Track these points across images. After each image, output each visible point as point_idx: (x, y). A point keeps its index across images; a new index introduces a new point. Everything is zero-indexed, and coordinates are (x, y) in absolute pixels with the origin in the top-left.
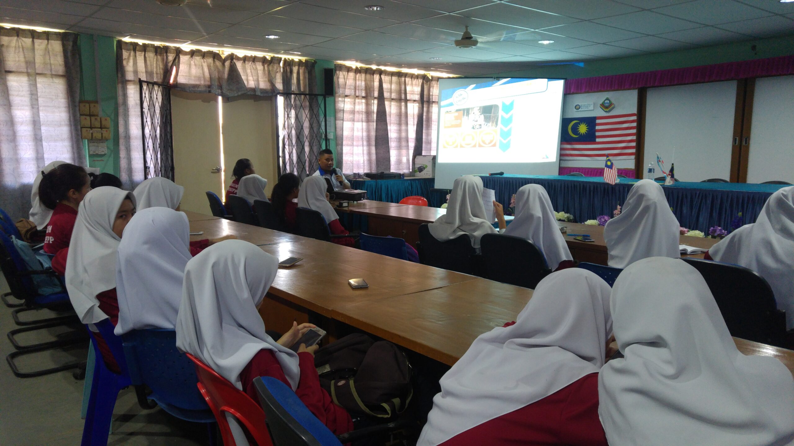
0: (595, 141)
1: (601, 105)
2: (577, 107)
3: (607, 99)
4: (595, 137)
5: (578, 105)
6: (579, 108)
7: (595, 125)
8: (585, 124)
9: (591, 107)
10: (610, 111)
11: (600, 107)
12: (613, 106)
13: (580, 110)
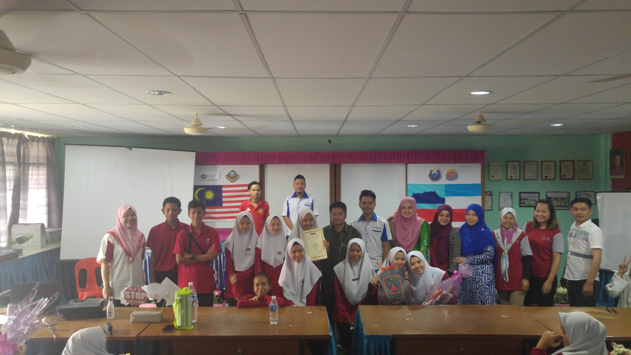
0: (222, 205)
1: (226, 175)
2: (203, 176)
3: (232, 171)
4: (222, 202)
5: (204, 175)
6: (205, 178)
7: (222, 192)
8: (211, 191)
9: (217, 177)
10: (235, 181)
11: (226, 177)
12: (238, 177)
13: (206, 179)
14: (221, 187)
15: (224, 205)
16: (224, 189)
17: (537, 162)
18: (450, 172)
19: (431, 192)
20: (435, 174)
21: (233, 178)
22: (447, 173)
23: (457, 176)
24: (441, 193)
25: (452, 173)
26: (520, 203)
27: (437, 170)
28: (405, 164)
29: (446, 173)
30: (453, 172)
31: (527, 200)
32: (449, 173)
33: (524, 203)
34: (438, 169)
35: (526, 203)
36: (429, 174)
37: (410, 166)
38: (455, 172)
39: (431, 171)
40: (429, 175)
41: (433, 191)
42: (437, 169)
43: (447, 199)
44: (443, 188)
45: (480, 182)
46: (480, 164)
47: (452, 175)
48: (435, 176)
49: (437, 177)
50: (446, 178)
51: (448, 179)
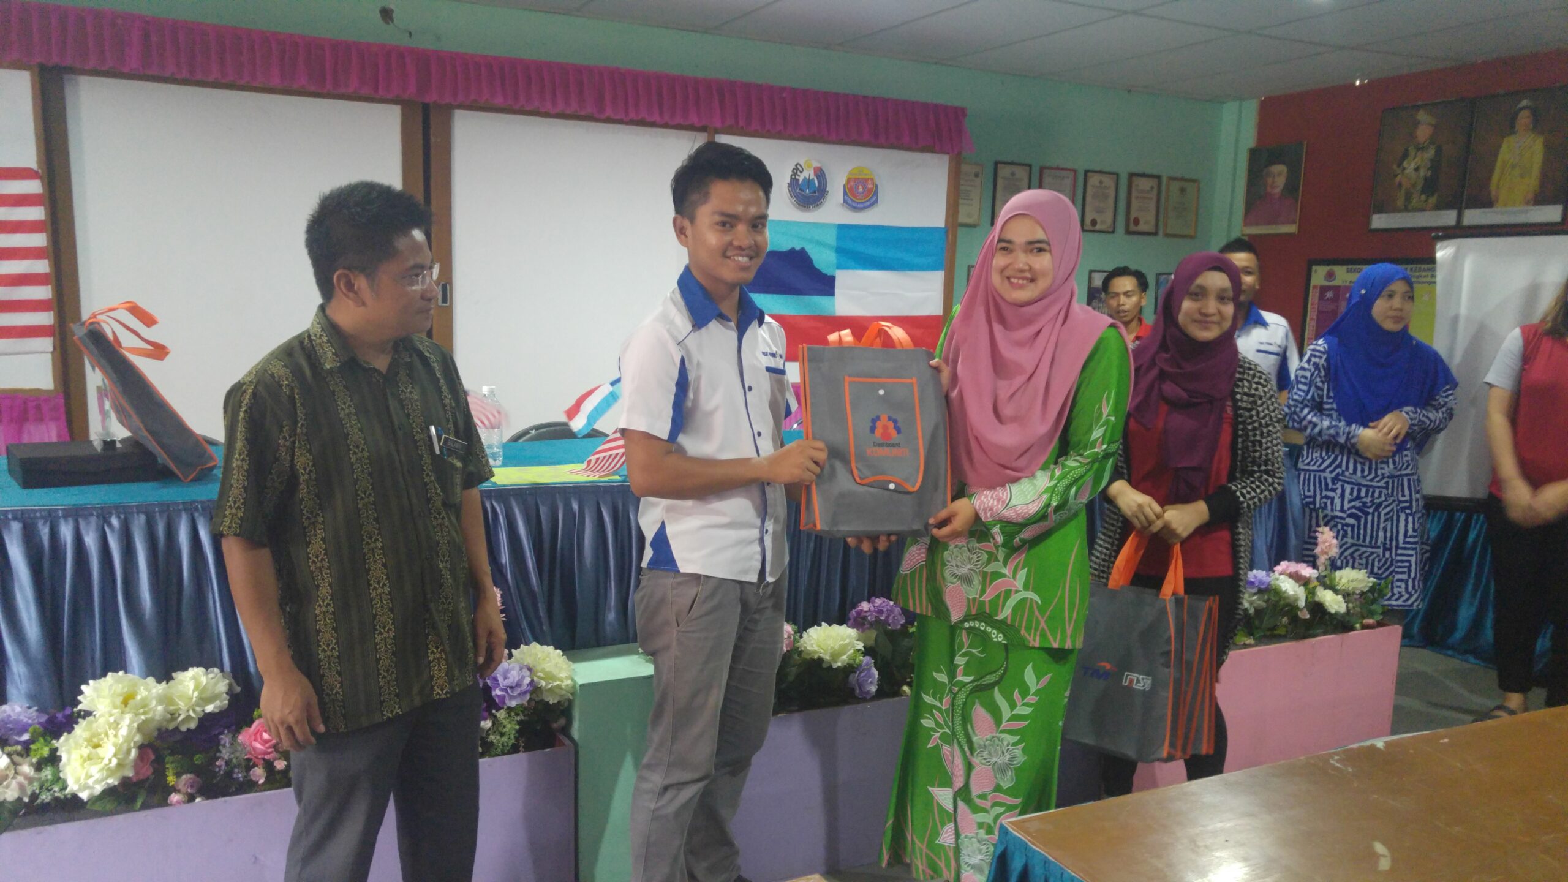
17: (1075, 171)
18: (855, 179)
19: (792, 252)
20: (809, 182)
22: (849, 180)
23: (876, 193)
24: (823, 259)
25: (864, 182)
27: (815, 169)
29: (844, 181)
30: (866, 180)
32: (852, 183)
34: (819, 165)
36: (788, 180)
38: (871, 179)
39: (797, 169)
40: (790, 185)
41: (798, 248)
42: (816, 164)
43: (844, 279)
44: (831, 238)
45: (943, 225)
46: (946, 158)
47: (861, 190)
48: (808, 191)
49: (815, 192)
50: (842, 201)
51: (849, 205)
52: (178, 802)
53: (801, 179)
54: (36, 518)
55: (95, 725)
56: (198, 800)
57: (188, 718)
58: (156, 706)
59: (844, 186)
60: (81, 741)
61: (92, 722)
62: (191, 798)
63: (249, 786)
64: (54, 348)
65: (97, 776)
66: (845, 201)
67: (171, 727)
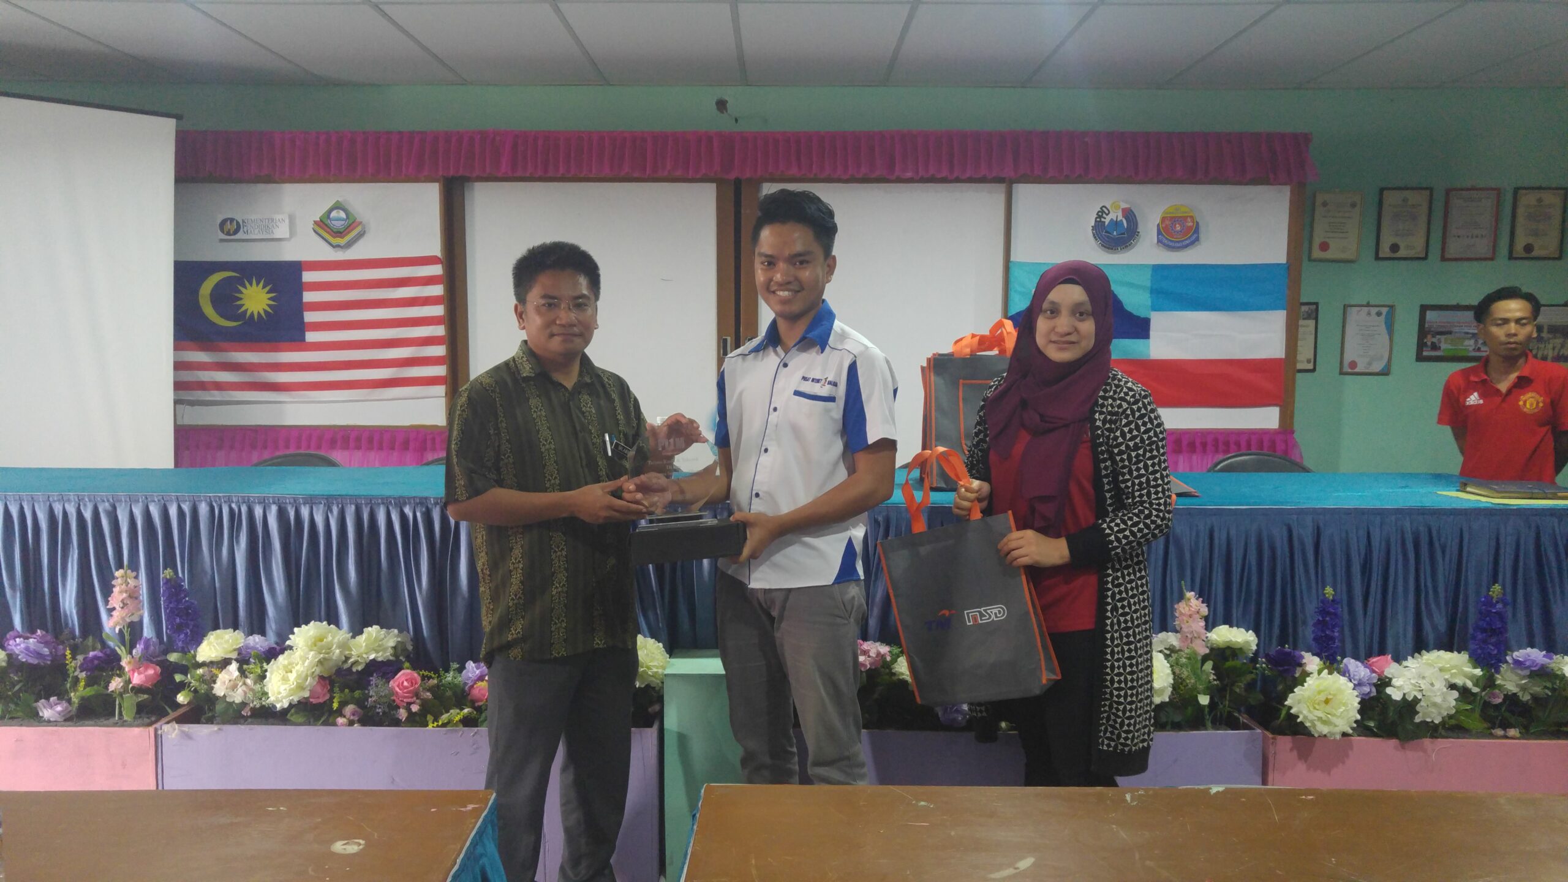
0: (303, 340)
1: (315, 222)
2: (228, 226)
3: (337, 206)
4: (301, 327)
5: (232, 220)
6: (236, 232)
7: (300, 287)
8: (261, 285)
9: (282, 230)
10: (349, 245)
11: (315, 231)
12: (359, 229)
13: (239, 236)
14: (297, 268)
15: (311, 337)
16: (308, 277)
17: (1498, 191)
18: (1171, 218)
20: (1116, 224)
21: (340, 233)
22: (1163, 219)
23: (1197, 232)
24: (1136, 300)
25: (1182, 219)
26: (1421, 345)
27: (1124, 210)
28: (1001, 188)
29: (1158, 221)
30: (1185, 218)
31: (1449, 336)
32: (1168, 223)
33: (1435, 347)
34: (1127, 206)
35: (1443, 346)
36: (1092, 223)
37: (1025, 192)
38: (1192, 217)
39: (1103, 212)
40: (1094, 228)
42: (1124, 205)
43: (1159, 321)
44: (1146, 279)
45: (1283, 259)
46: (1286, 191)
47: (1178, 228)
48: (1115, 233)
49: (1124, 234)
50: (1155, 240)
51: (1164, 245)
52: (342, 725)
53: (1107, 221)
54: (286, 503)
55: (293, 656)
56: (356, 725)
57: (356, 663)
58: (335, 649)
59: (1158, 225)
60: (281, 667)
61: (291, 654)
62: (351, 723)
63: (397, 723)
64: (446, 394)
65: (284, 693)
66: (1159, 241)
67: (346, 666)
